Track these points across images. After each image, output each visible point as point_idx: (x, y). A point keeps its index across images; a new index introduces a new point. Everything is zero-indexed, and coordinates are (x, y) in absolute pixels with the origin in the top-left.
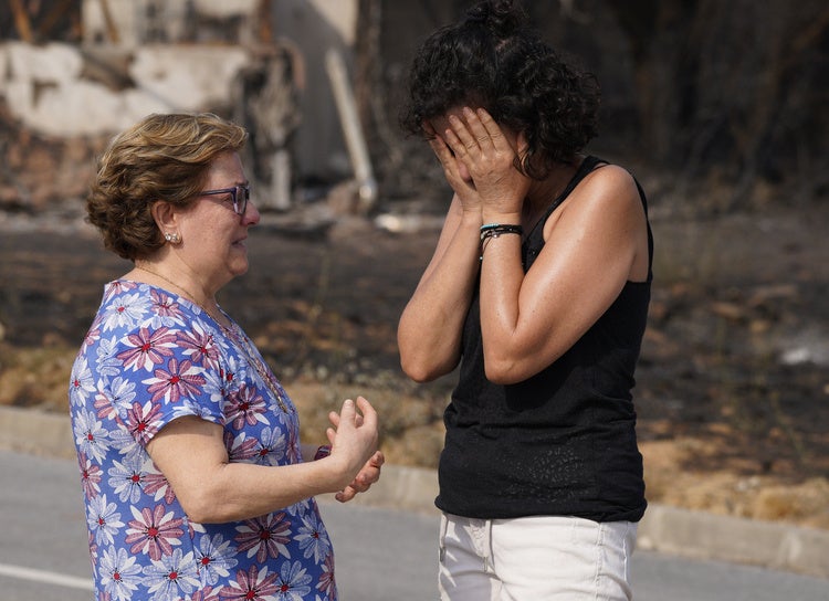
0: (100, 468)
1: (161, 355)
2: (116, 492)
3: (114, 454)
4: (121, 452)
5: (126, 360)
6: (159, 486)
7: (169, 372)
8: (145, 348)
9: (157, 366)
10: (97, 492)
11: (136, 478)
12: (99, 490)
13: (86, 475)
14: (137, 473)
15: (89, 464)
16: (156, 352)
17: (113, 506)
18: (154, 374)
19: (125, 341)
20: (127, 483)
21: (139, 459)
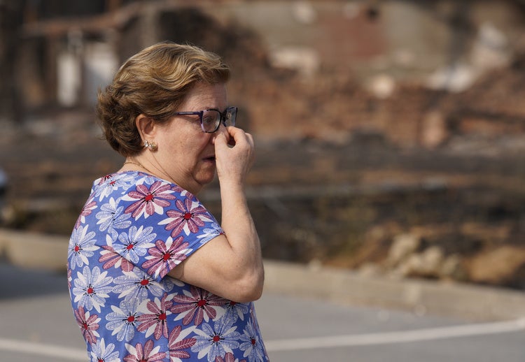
0: (98, 316)
1: (166, 200)
2: (113, 334)
3: (114, 300)
4: (120, 297)
5: (133, 212)
6: (150, 325)
7: (180, 211)
8: (148, 198)
9: (166, 210)
10: (96, 338)
11: (131, 319)
12: (98, 336)
13: (85, 326)
14: (132, 314)
15: (87, 315)
16: (160, 199)
17: (112, 346)
18: (166, 215)
19: (127, 198)
20: (124, 324)
21: (135, 301)
